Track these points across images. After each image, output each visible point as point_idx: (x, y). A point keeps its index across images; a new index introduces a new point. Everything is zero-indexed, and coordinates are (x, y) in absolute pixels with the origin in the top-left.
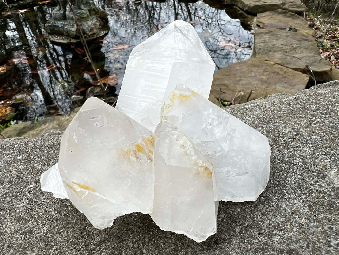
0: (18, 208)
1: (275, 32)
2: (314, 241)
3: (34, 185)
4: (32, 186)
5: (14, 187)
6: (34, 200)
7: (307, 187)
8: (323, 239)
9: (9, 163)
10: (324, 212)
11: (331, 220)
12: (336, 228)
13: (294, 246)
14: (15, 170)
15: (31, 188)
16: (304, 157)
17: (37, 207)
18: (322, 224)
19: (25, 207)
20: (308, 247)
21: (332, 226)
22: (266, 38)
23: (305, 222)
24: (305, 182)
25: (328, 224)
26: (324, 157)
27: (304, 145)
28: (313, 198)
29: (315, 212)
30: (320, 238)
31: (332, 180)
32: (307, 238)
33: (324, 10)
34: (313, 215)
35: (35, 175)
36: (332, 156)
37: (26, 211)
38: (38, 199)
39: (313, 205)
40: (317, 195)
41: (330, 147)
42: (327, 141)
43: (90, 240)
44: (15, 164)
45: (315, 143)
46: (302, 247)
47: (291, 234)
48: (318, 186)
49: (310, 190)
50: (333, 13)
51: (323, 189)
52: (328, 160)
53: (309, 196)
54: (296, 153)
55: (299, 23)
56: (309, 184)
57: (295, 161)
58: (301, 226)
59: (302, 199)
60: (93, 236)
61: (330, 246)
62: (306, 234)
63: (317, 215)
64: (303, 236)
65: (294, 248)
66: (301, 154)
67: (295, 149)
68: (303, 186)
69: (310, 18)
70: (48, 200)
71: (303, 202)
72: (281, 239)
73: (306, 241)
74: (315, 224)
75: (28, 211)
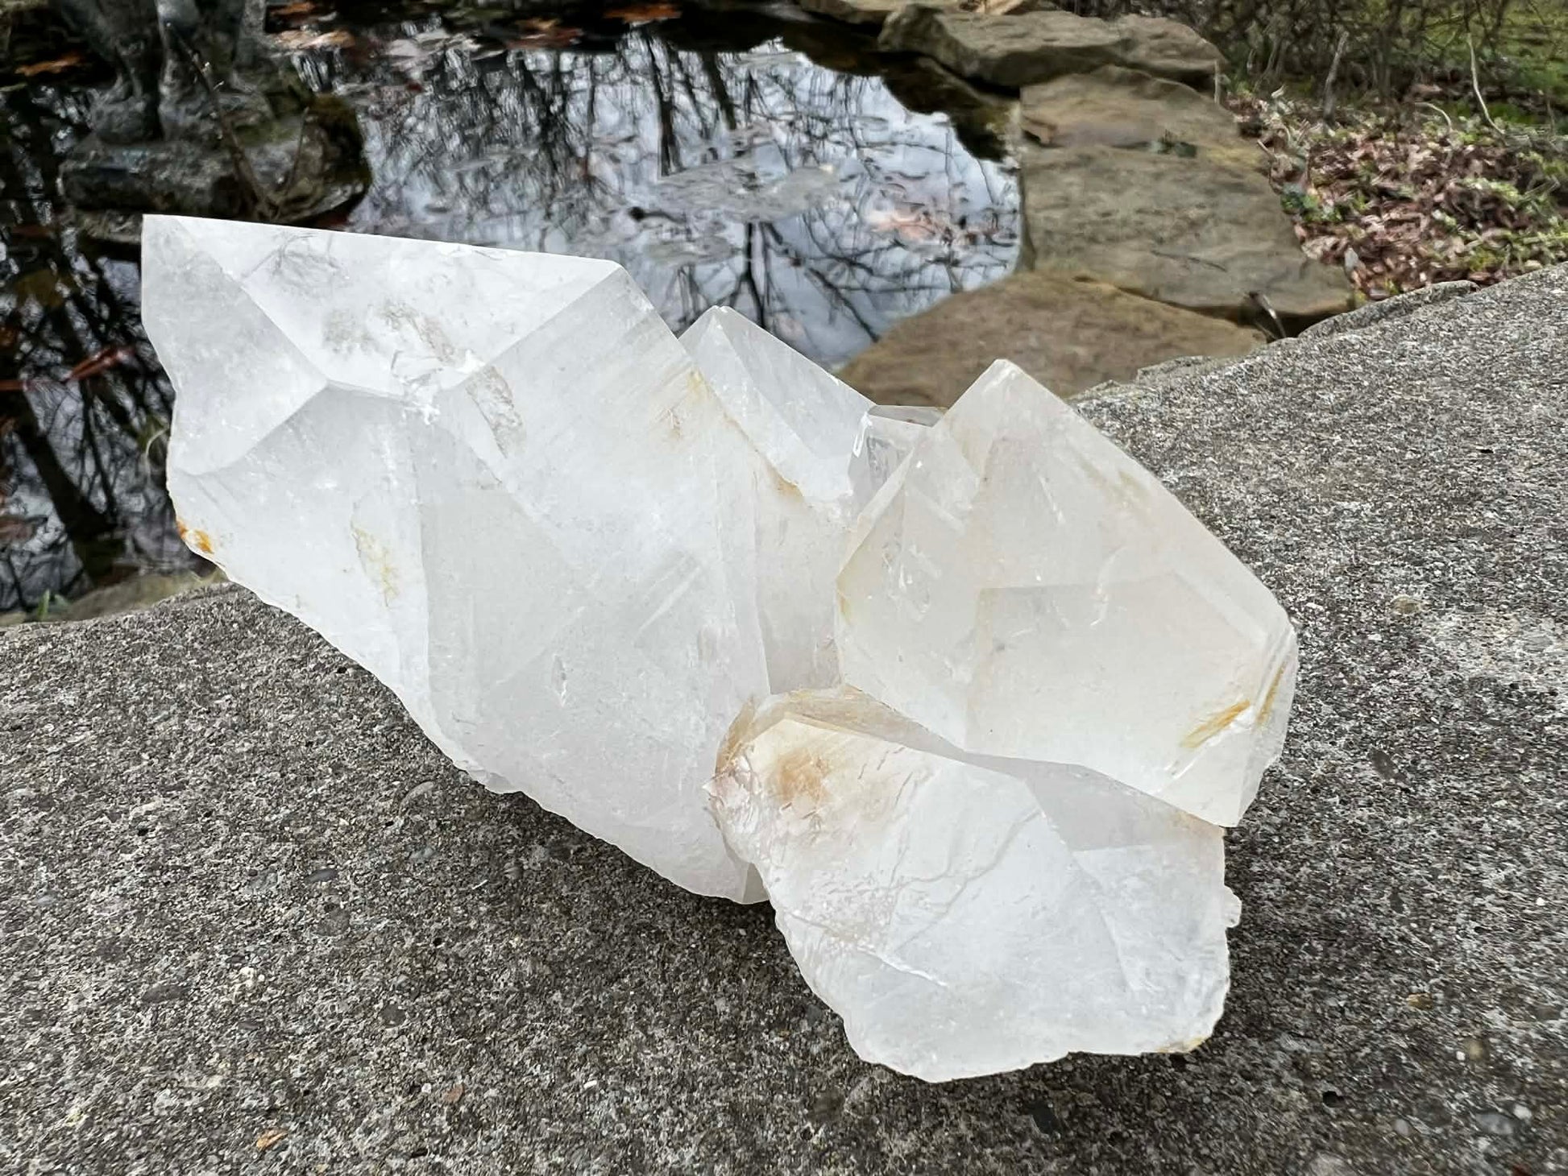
0: (100, 905)
1: (1104, 162)
2: (1418, 881)
3: (158, 801)
4: (150, 806)
5: (64, 819)
6: (170, 863)
7: (1356, 689)
8: (1449, 870)
9: (18, 722)
10: (1435, 773)
11: (1468, 798)
12: (1492, 824)
13: (1343, 910)
14: (54, 748)
15: (150, 817)
16: (1322, 582)
17: (193, 891)
18: (1435, 816)
19: (133, 896)
20: (1397, 905)
21: (1475, 820)
22: (1071, 184)
23: (1370, 817)
24: (1342, 670)
25: (1459, 814)
26: (1403, 572)
27: (1314, 538)
28: (1386, 728)
29: (1401, 777)
30: (1438, 866)
31: (1448, 653)
32: (1389, 874)
33: (1289, 67)
34: (1395, 787)
35: (155, 761)
36: (1431, 570)
37: (140, 915)
38: (189, 856)
39: (1391, 753)
40: (1398, 715)
41: (1418, 537)
42: (1403, 518)
43: (470, 991)
44: (50, 727)
45: (1357, 529)
46: (1375, 909)
47: (1324, 865)
48: (1397, 681)
49: (1367, 699)
50: (1331, 77)
51: (1418, 689)
52: (1418, 582)
53: (1368, 721)
54: (1290, 568)
55: (1198, 121)
56: (1362, 678)
57: (1291, 599)
58: (1354, 833)
59: (1342, 733)
60: (482, 973)
61: (1481, 892)
62: (1383, 860)
63: (1413, 785)
64: (1370, 868)
65: (1344, 915)
66: (1307, 570)
67: (1284, 553)
68: (1338, 687)
69: (1238, 102)
70: (242, 857)
71: (1348, 746)
72: (1288, 888)
73: (1388, 884)
74: (1410, 820)
75: (150, 912)
